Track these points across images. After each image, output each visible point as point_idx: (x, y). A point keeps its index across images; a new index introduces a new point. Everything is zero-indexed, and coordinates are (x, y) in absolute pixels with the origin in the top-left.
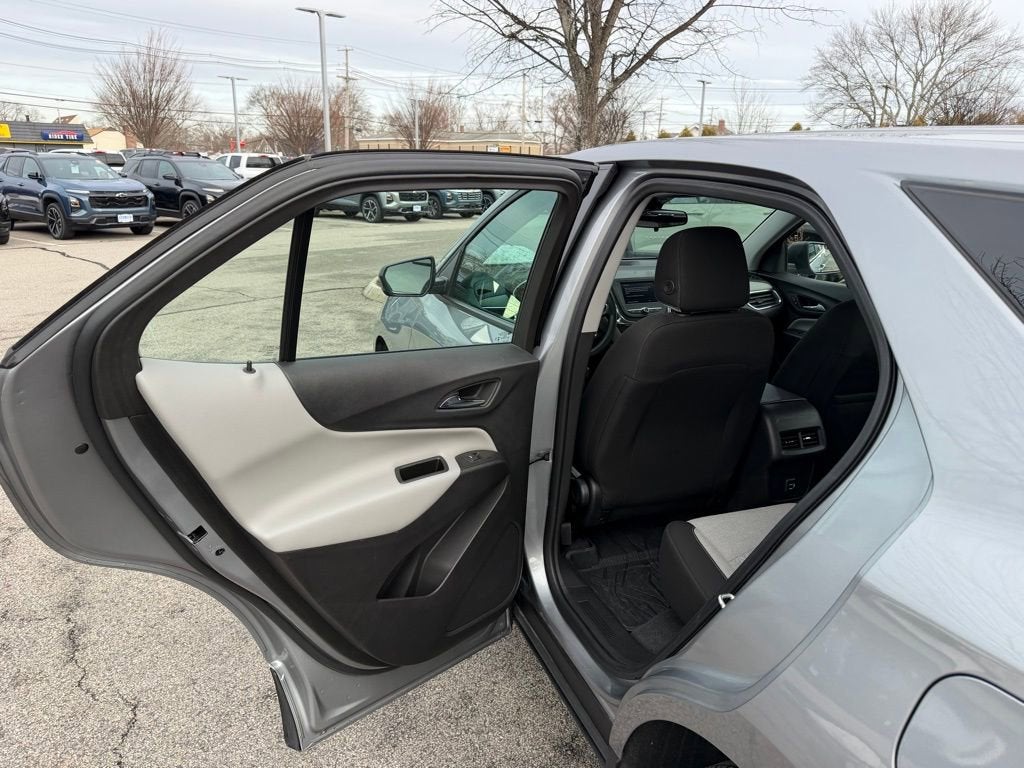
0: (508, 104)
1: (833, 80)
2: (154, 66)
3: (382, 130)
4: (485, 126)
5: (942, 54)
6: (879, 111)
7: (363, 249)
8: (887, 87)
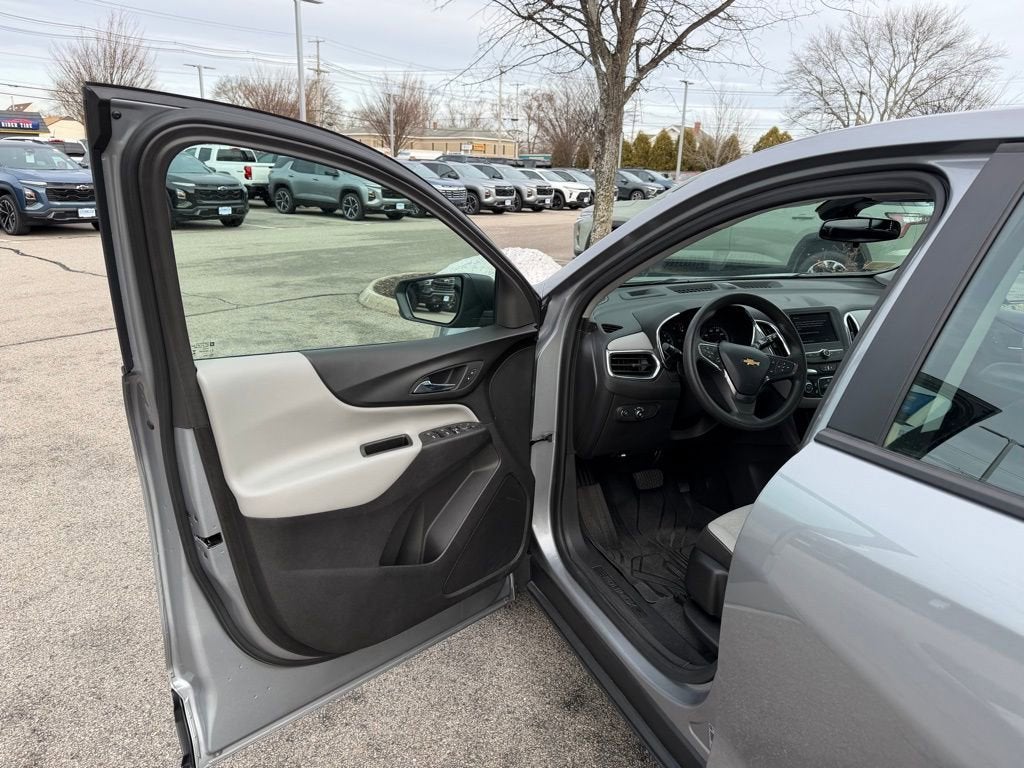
0: (481, 102)
1: (808, 86)
2: (115, 51)
3: (352, 125)
4: (457, 123)
5: (915, 61)
6: (853, 117)
7: (349, 250)
8: (862, 93)
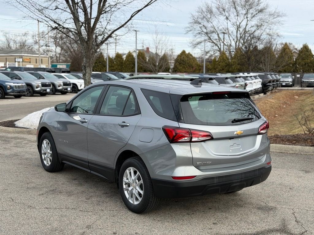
0: (25, 34)
1: (200, 29)
4: (12, 46)
5: (247, 18)
6: (222, 44)
8: (224, 33)
